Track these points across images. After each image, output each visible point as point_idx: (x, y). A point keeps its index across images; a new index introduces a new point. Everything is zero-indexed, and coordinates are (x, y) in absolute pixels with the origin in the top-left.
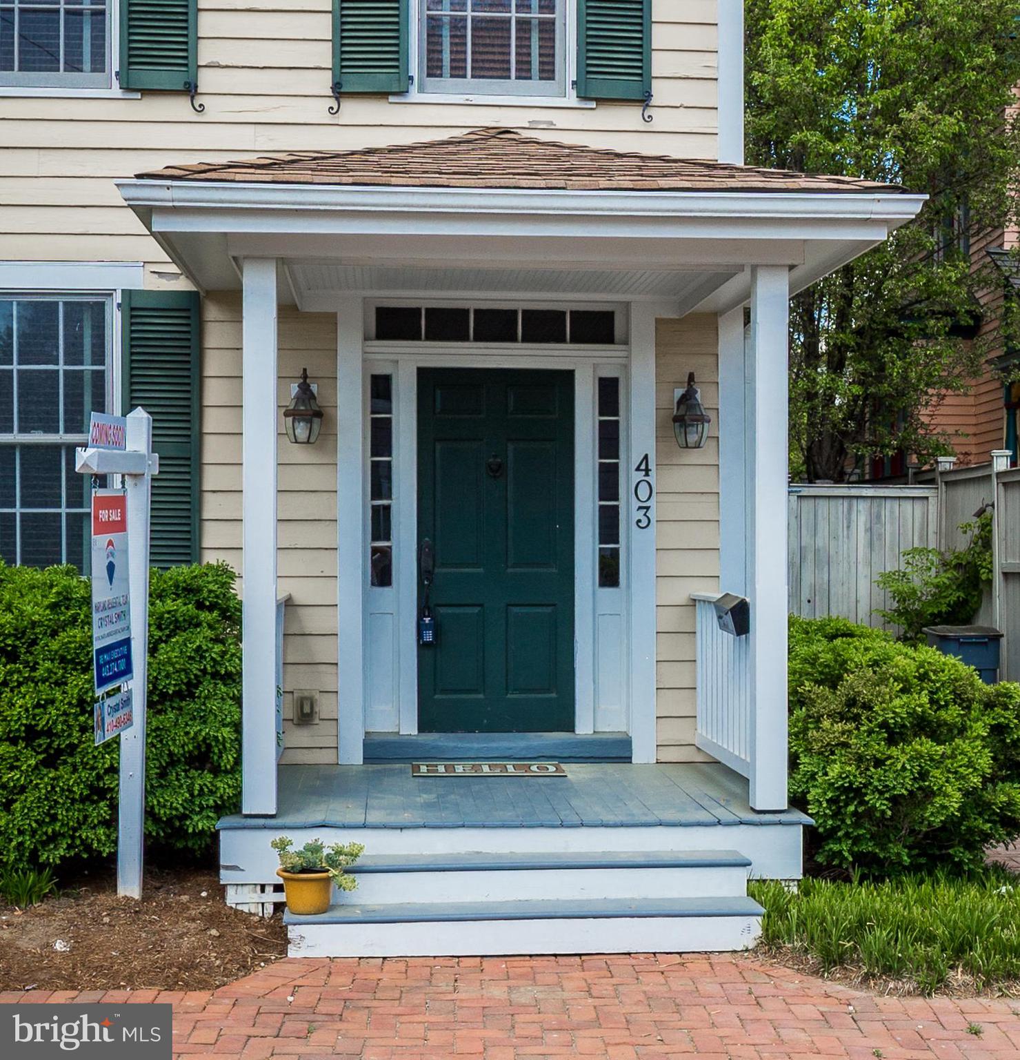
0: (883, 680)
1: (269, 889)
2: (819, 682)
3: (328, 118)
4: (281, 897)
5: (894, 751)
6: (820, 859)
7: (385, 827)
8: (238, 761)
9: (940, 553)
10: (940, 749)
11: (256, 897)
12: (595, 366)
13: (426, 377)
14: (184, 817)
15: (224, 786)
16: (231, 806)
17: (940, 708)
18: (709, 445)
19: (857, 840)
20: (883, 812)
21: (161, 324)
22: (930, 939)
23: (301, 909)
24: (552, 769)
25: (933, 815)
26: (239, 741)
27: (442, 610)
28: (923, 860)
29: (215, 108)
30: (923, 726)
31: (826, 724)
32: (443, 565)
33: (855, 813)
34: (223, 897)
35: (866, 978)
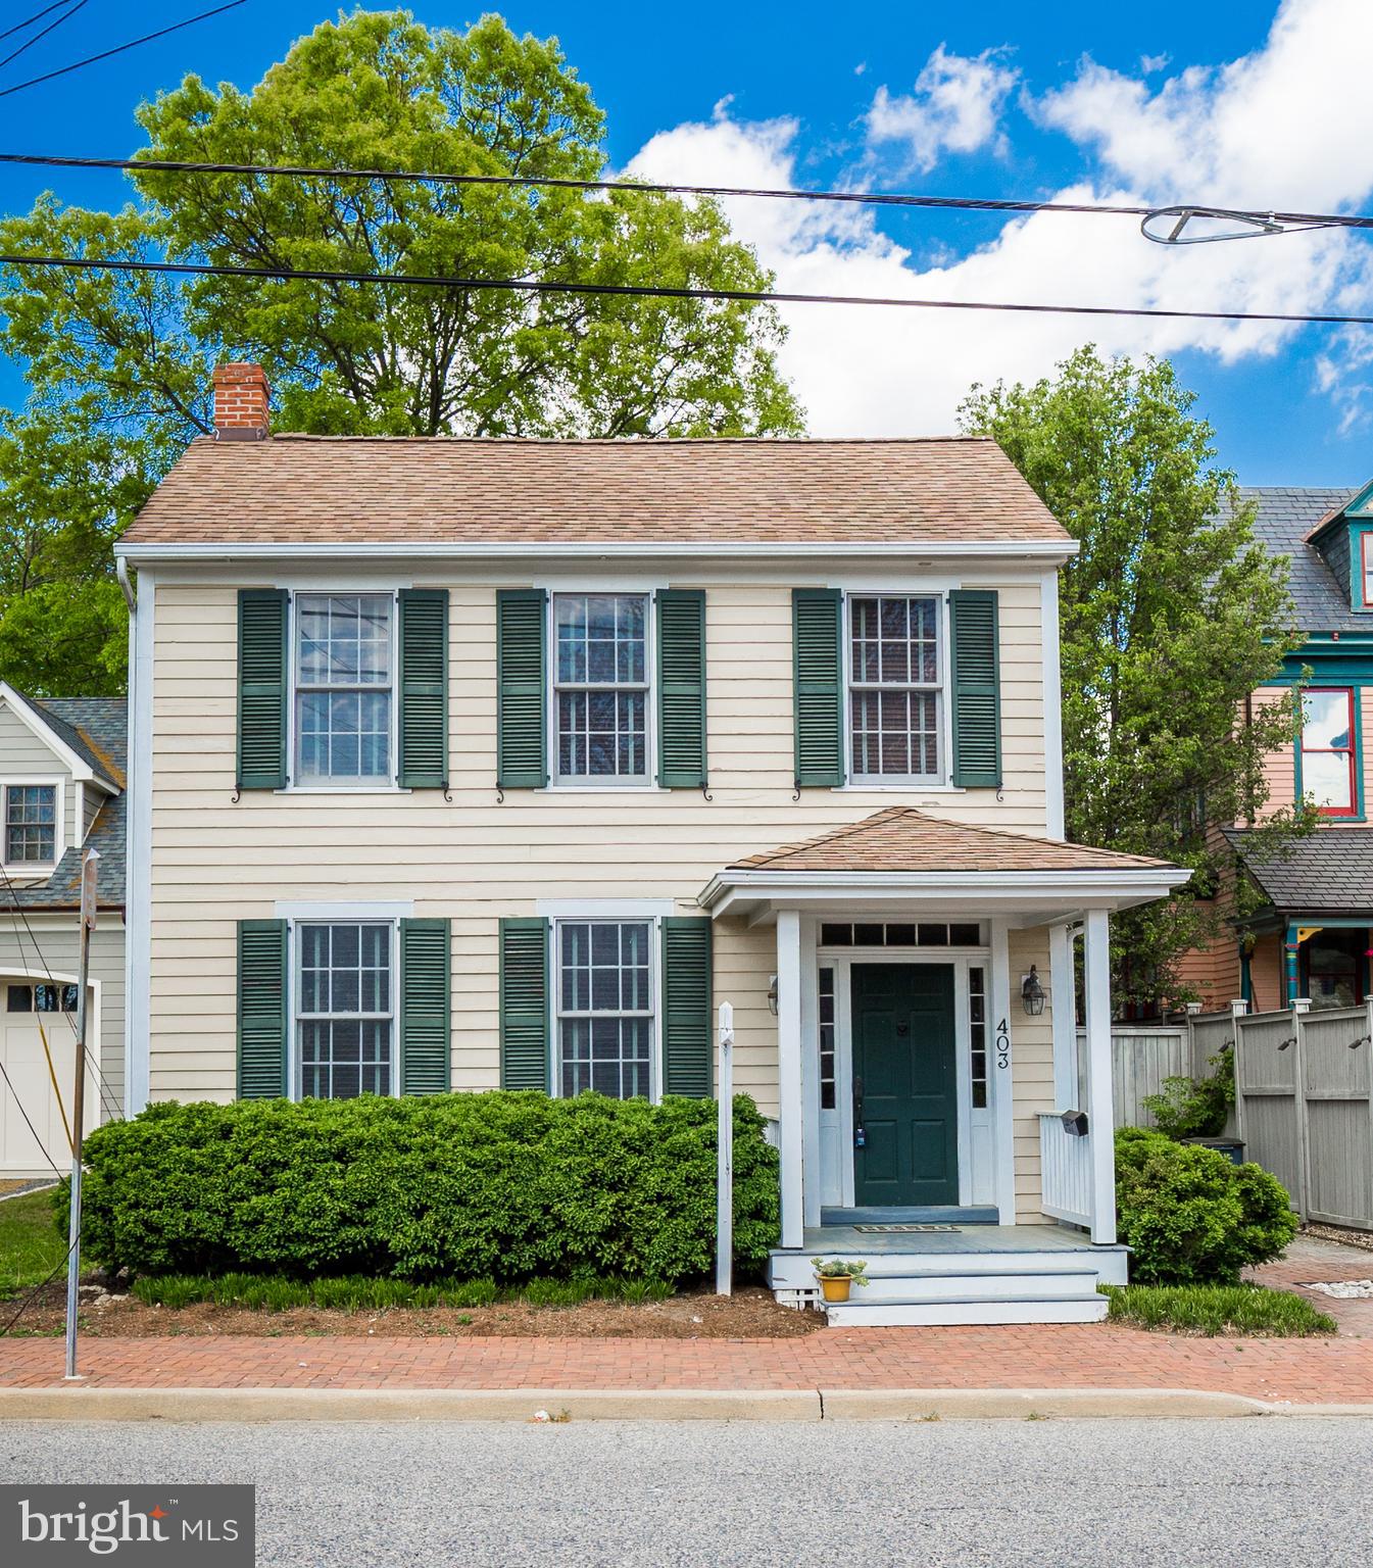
0: (1172, 1162)
1: (802, 1293)
2: (1132, 1165)
3: (792, 803)
4: (809, 1297)
5: (1182, 1205)
6: (1136, 1276)
7: (872, 1254)
8: (779, 1216)
9: (1192, 1081)
10: (1210, 1204)
11: (795, 1297)
12: (968, 961)
13: (856, 969)
14: (749, 1249)
15: (771, 1230)
16: (774, 1242)
17: (1209, 1180)
18: (1045, 1012)
19: (1160, 1263)
20: (1176, 1243)
21: (686, 939)
22: (1211, 1308)
23: (834, 1298)
24: (949, 1229)
25: (1207, 1244)
26: (779, 1202)
27: (870, 1124)
28: (1201, 1276)
29: (719, 798)
30: (1198, 1190)
31: (1139, 1189)
32: (869, 1094)
33: (1158, 1245)
34: (774, 1298)
35: (1175, 1329)
